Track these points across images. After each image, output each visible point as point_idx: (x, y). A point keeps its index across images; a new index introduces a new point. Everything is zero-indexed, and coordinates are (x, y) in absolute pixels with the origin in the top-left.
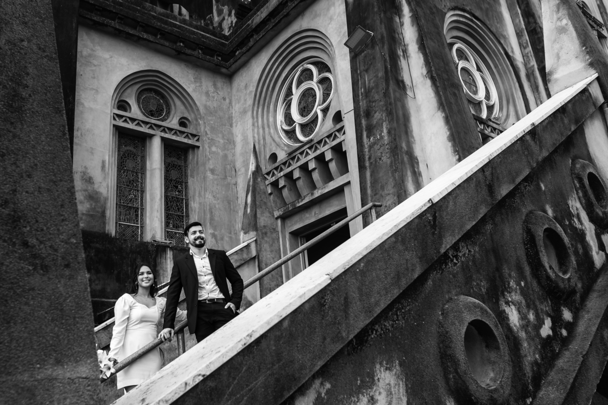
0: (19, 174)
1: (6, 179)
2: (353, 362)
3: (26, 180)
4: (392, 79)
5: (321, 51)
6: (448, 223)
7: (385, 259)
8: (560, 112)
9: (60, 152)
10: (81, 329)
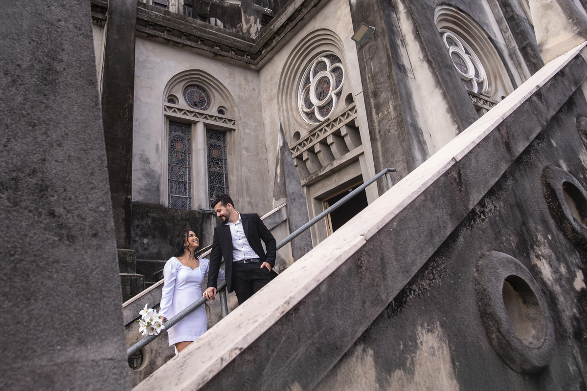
0: (49, 143)
1: (36, 148)
2: (394, 325)
3: (56, 149)
4: (394, 64)
5: (332, 46)
6: (473, 180)
7: (416, 218)
8: (559, 75)
9: (92, 121)
10: (108, 303)
